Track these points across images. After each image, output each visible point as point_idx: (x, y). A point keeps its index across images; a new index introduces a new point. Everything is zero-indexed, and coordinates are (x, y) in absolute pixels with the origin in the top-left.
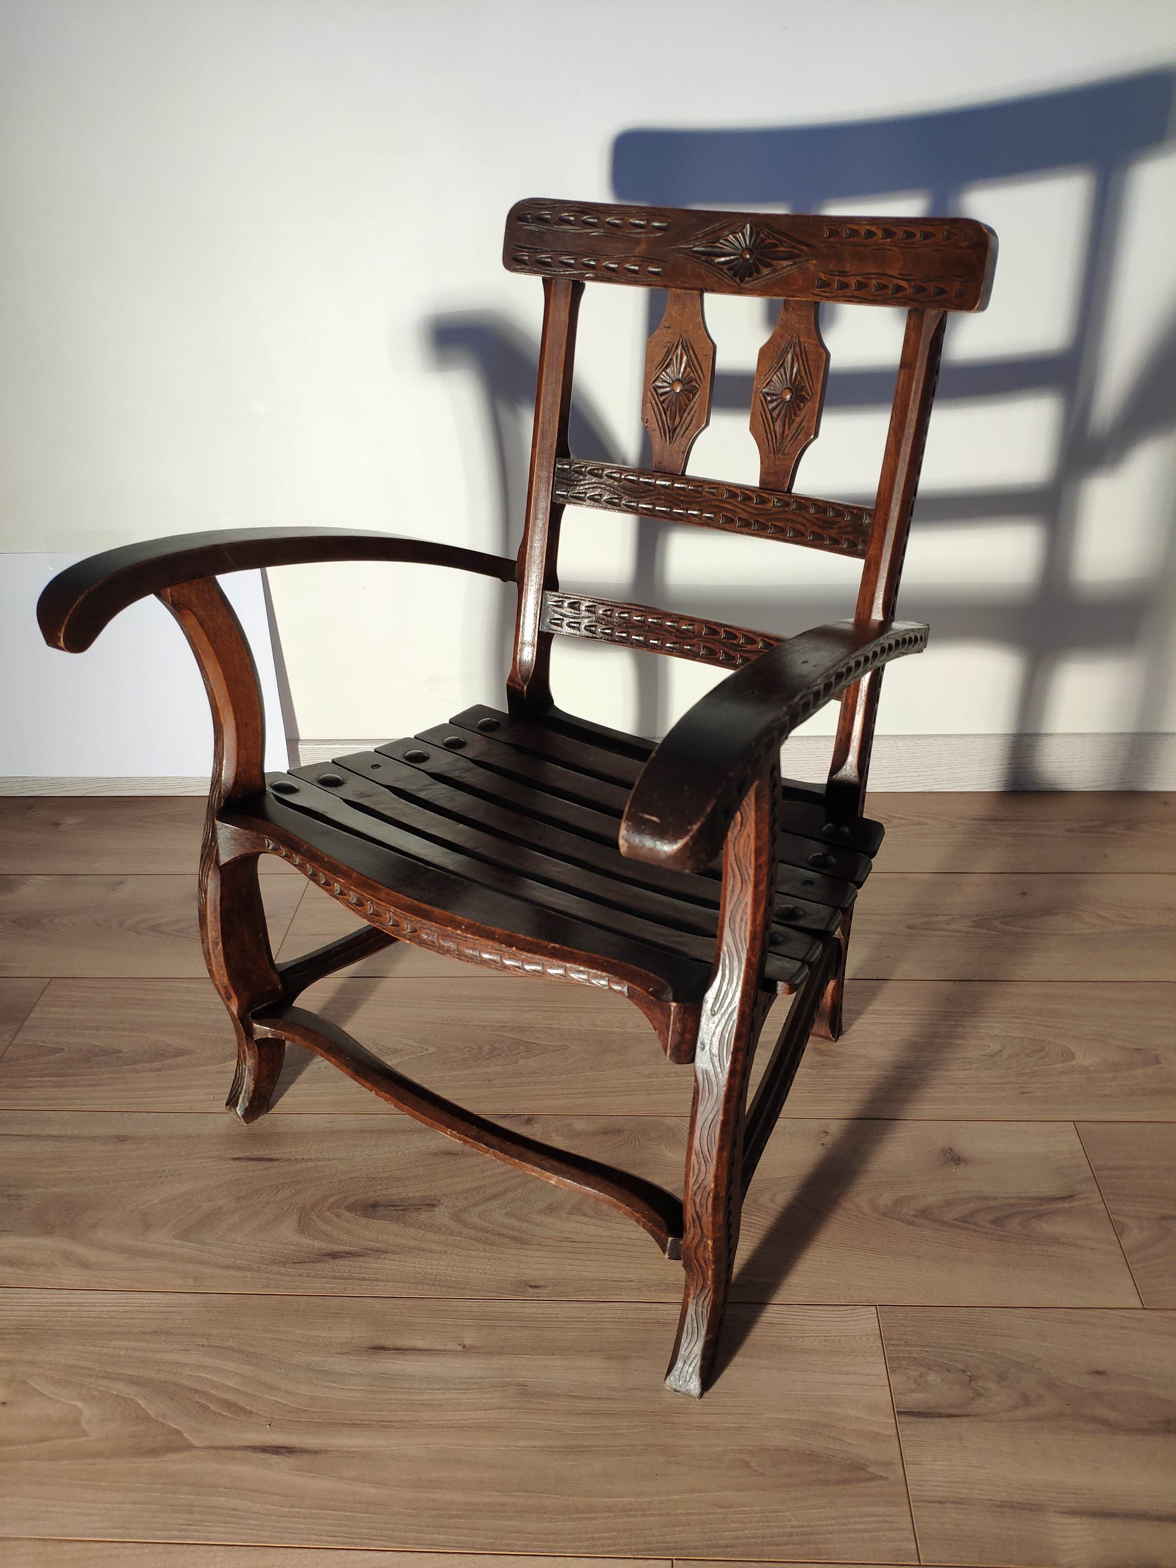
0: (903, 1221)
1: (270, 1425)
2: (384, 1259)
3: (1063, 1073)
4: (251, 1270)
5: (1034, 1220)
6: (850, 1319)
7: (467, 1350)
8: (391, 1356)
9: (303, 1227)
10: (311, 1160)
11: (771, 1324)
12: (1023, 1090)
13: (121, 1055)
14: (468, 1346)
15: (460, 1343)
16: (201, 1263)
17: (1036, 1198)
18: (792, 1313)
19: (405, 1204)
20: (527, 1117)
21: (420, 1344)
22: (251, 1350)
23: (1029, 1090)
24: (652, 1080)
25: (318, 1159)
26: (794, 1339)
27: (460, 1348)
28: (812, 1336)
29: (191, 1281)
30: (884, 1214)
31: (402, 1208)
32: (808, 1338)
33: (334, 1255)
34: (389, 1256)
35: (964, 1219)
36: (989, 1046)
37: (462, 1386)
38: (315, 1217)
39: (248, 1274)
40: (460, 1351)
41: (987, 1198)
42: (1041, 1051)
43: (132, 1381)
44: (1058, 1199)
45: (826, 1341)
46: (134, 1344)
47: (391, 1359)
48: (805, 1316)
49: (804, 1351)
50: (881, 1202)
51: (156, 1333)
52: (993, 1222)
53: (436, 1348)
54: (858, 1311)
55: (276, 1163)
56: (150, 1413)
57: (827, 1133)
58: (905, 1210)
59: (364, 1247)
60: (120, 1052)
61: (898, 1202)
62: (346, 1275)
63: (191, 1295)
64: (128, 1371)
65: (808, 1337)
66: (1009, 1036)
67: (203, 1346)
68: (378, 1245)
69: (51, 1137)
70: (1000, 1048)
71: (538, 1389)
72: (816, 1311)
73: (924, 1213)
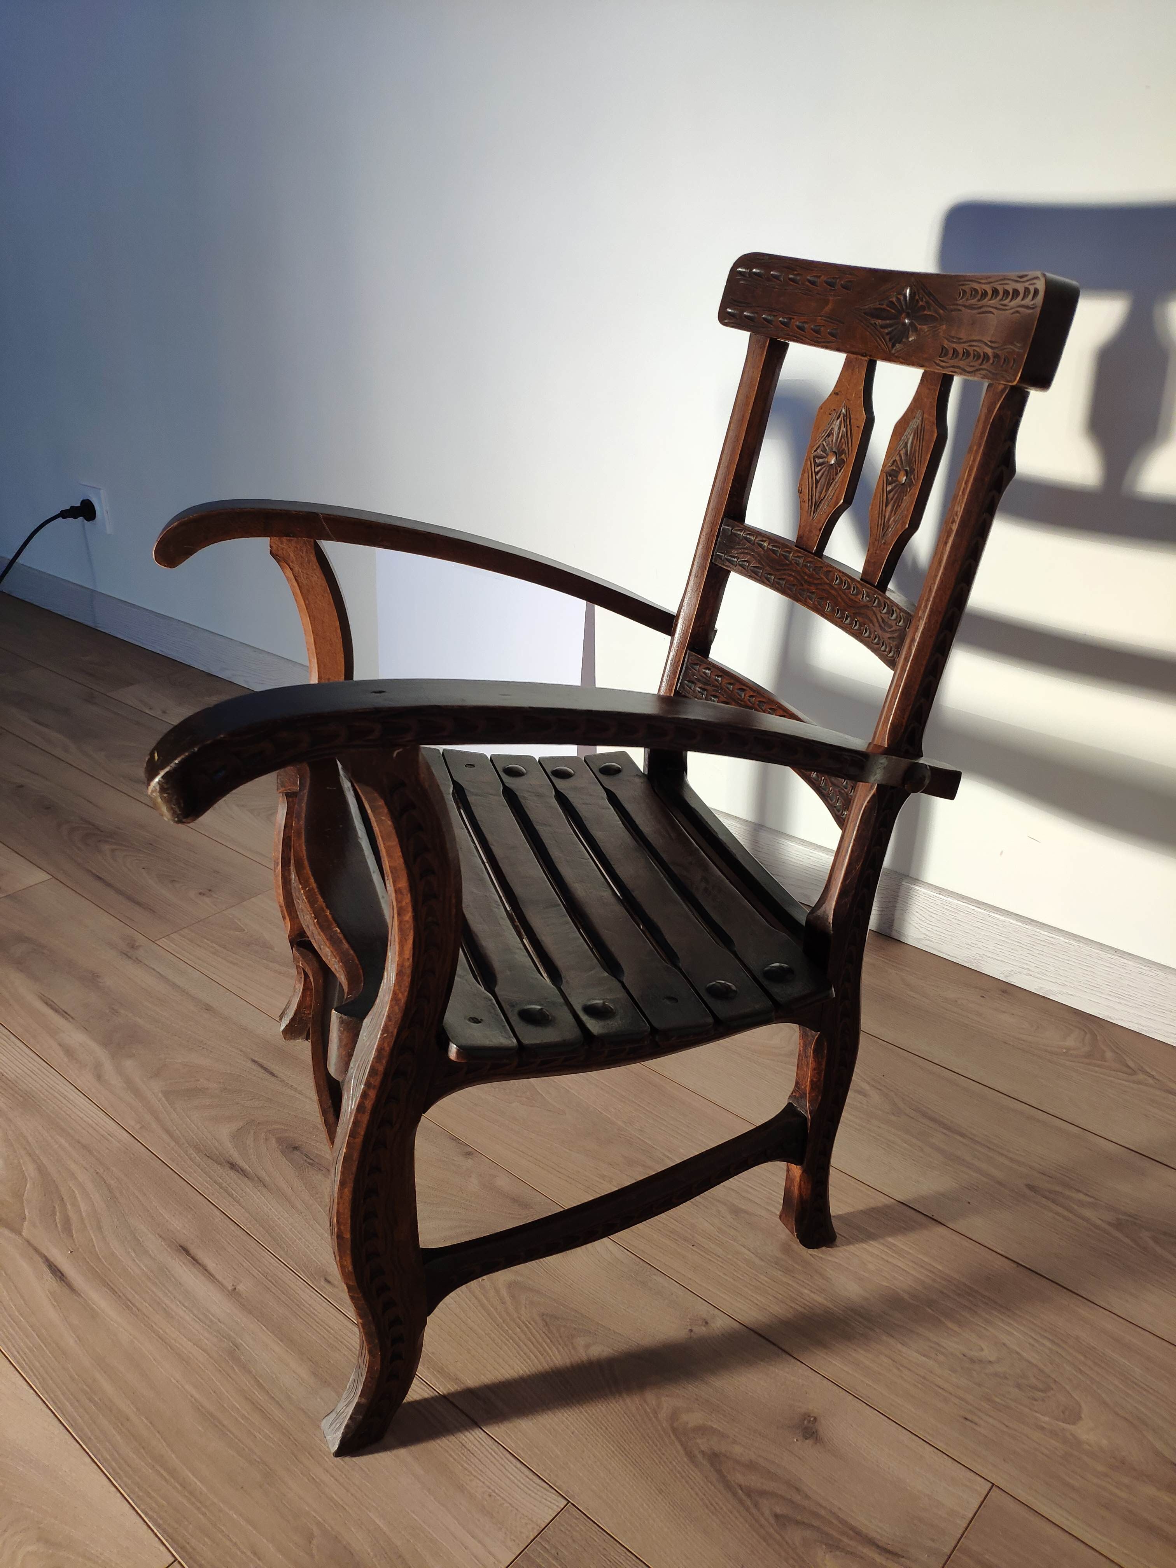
0: (685, 1449)
1: (71, 1252)
2: (259, 1191)
3: (1043, 1428)
4: (177, 1143)
5: (824, 1547)
6: (533, 1494)
7: (233, 1293)
8: (185, 1261)
9: (237, 1136)
10: (296, 1090)
11: (463, 1445)
12: (969, 1416)
13: (270, 951)
14: (237, 1290)
15: (235, 1284)
16: (157, 1119)
17: (853, 1528)
18: (490, 1450)
19: (316, 1160)
20: (470, 1149)
21: (211, 1265)
22: (118, 1195)
23: (976, 1419)
24: (602, 1181)
25: (300, 1093)
26: (466, 1472)
27: (230, 1288)
28: (484, 1483)
29: (138, 1126)
30: (674, 1430)
31: (311, 1161)
32: (478, 1481)
33: (233, 1166)
34: (264, 1190)
35: (749, 1492)
36: (982, 1350)
37: (201, 1317)
38: (252, 1132)
39: (173, 1144)
40: (228, 1291)
41: (798, 1490)
42: (1042, 1391)
43: (41, 1169)
44: (878, 1546)
45: (490, 1496)
46: (67, 1145)
47: (184, 1263)
48: (498, 1461)
49: (461, 1488)
50: (685, 1417)
51: (85, 1147)
52: (777, 1516)
53: (217, 1276)
54: (548, 1493)
55: (273, 1079)
56: (25, 1195)
57: (707, 1323)
58: (698, 1441)
59: (257, 1173)
60: (272, 948)
61: (702, 1430)
62: (224, 1184)
63: (128, 1135)
64: (44, 1160)
65: (480, 1480)
66: (1018, 1353)
67: (97, 1173)
68: (267, 1178)
69: (174, 985)
70: (992, 1359)
71: (242, 1357)
72: (512, 1467)
73: (715, 1458)
